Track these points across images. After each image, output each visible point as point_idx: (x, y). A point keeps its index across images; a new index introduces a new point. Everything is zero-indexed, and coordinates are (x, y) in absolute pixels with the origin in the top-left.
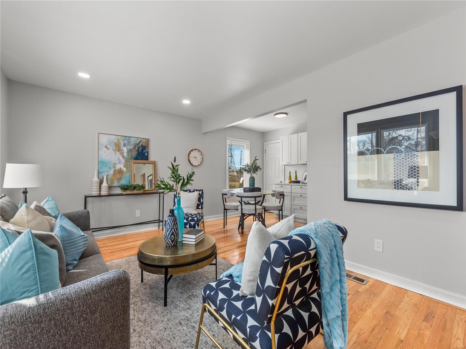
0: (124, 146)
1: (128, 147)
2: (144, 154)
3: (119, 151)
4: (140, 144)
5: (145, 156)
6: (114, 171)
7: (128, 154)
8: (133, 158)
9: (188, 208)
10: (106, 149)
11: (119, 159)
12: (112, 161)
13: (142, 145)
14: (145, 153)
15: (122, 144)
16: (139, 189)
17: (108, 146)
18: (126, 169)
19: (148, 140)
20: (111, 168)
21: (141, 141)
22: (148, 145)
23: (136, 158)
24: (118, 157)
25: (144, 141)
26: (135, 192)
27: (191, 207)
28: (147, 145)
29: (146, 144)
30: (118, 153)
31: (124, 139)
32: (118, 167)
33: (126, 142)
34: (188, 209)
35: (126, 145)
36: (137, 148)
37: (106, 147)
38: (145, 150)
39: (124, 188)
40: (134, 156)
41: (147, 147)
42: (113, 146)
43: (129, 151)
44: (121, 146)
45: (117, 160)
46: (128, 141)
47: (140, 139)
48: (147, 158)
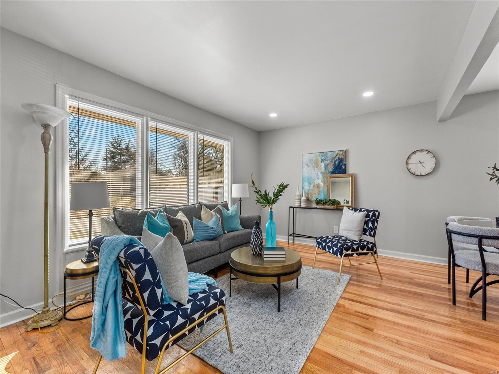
0: (322, 162)
1: (325, 162)
2: (341, 168)
3: (317, 167)
4: (337, 158)
5: (342, 170)
6: (313, 186)
7: (325, 169)
8: (330, 173)
9: (348, 231)
10: (307, 167)
11: (317, 175)
12: (312, 177)
13: (339, 157)
14: (342, 165)
15: (320, 160)
16: (330, 205)
17: (309, 164)
18: (324, 184)
19: (346, 152)
20: (311, 184)
21: (337, 154)
22: (345, 156)
23: (333, 173)
24: (316, 173)
25: (341, 153)
26: (327, 207)
27: (353, 231)
28: (344, 158)
29: (343, 156)
30: (316, 169)
31: (322, 155)
32: (317, 182)
33: (323, 158)
34: (349, 233)
35: (323, 161)
36: (333, 162)
37: (307, 165)
38: (342, 162)
39: (318, 202)
40: (331, 170)
41: (344, 159)
42: (313, 163)
43: (326, 166)
44: (319, 162)
45: (316, 176)
46: (325, 156)
47: (337, 152)
48: (344, 171)
